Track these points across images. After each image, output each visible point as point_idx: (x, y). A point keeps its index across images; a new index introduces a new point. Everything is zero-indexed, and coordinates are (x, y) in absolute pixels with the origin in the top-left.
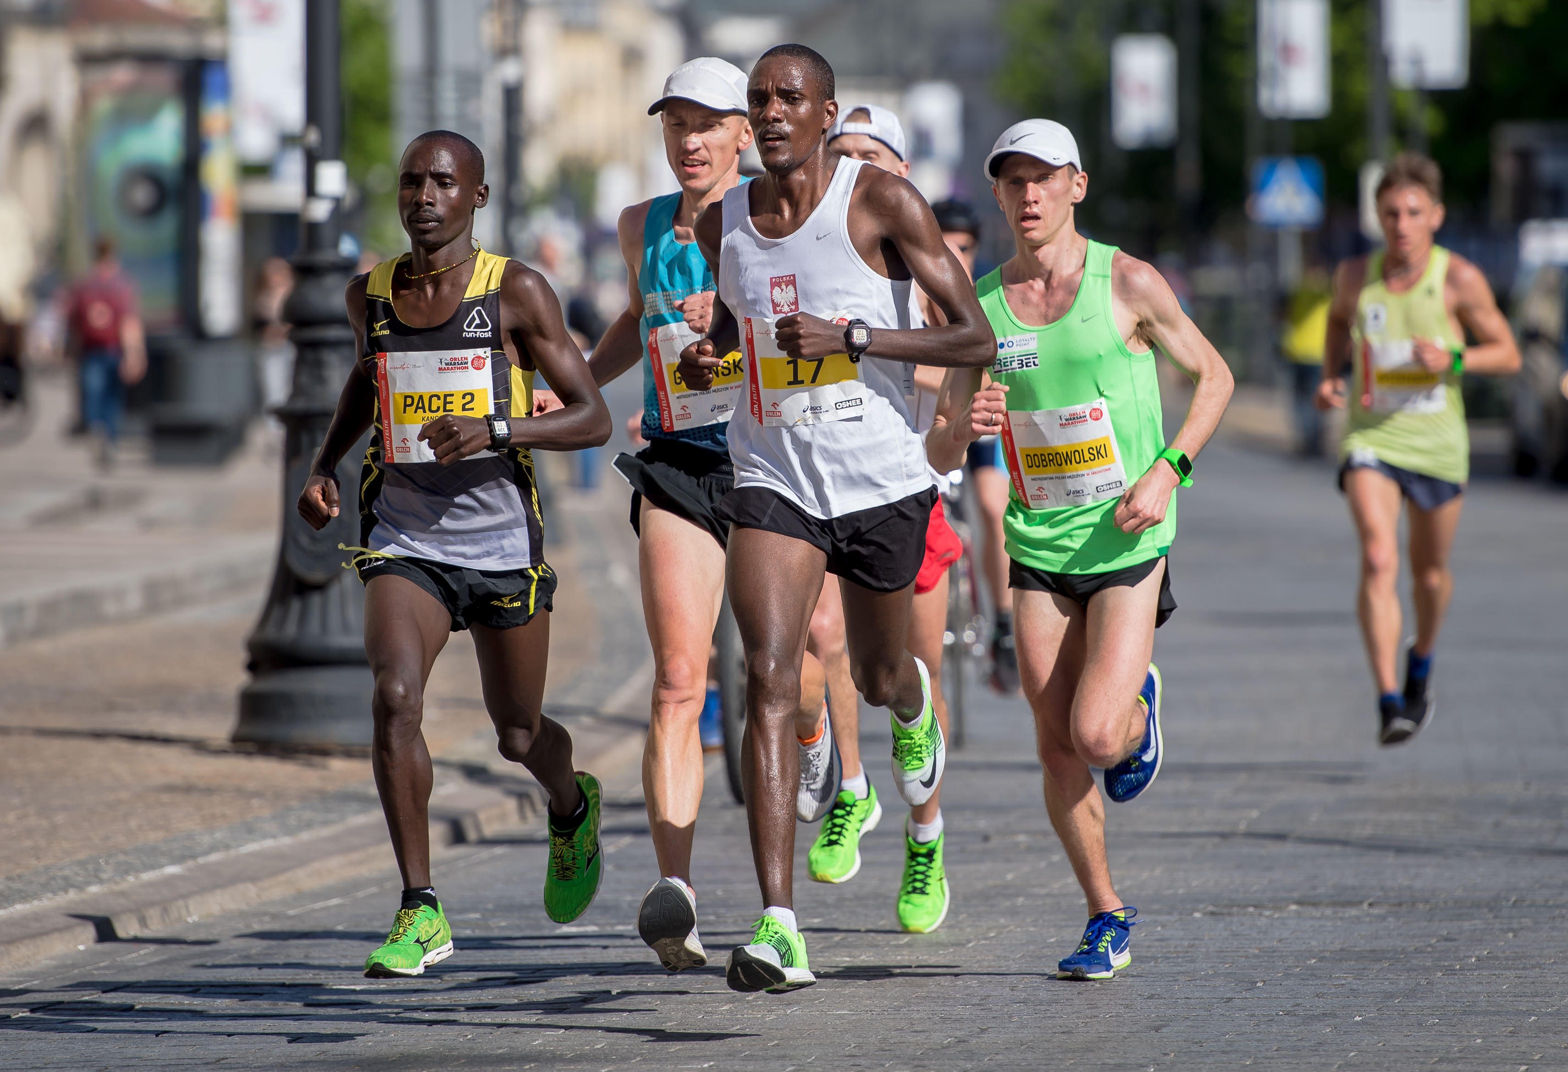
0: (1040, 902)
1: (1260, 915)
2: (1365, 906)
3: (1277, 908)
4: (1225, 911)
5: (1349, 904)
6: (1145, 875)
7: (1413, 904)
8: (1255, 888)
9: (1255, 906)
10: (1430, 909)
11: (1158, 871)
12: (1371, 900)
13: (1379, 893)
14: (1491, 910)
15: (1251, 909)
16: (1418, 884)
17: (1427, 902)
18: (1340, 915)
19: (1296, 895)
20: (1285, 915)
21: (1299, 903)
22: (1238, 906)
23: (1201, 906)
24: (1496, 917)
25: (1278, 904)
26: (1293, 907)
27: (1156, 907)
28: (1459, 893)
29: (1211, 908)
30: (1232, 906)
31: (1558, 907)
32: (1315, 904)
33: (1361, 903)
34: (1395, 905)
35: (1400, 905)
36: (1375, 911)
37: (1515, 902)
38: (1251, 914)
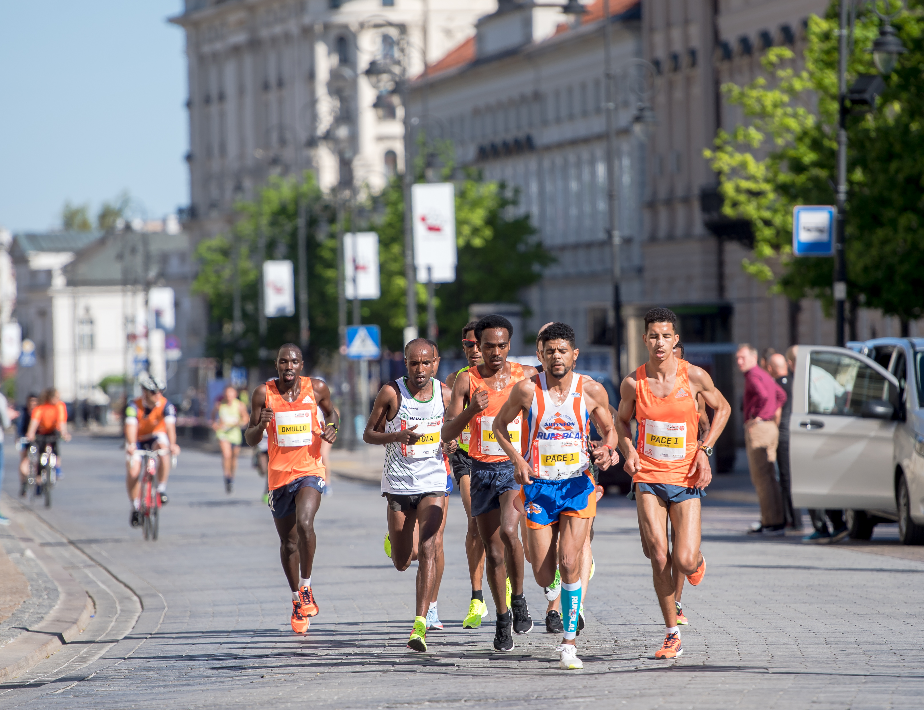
0: (300, 705)
1: (412, 707)
2: (463, 701)
3: (419, 704)
4: (394, 706)
5: (455, 701)
6: (349, 690)
7: (487, 699)
8: (406, 695)
9: (408, 703)
10: (496, 702)
11: (355, 689)
12: (465, 699)
13: (469, 695)
14: (526, 701)
15: (406, 705)
16: (487, 691)
17: (493, 698)
18: (451, 706)
19: (428, 697)
20: (423, 707)
21: (430, 701)
22: (400, 703)
23: (381, 704)
24: (529, 704)
25: (419, 702)
26: (427, 703)
27: (359, 705)
28: (508, 694)
29: (387, 705)
30: (397, 704)
31: (558, 699)
32: (437, 702)
33: (460, 700)
34: (477, 701)
35: (480, 700)
36: (468, 704)
37: (537, 697)
38: (407, 707)
